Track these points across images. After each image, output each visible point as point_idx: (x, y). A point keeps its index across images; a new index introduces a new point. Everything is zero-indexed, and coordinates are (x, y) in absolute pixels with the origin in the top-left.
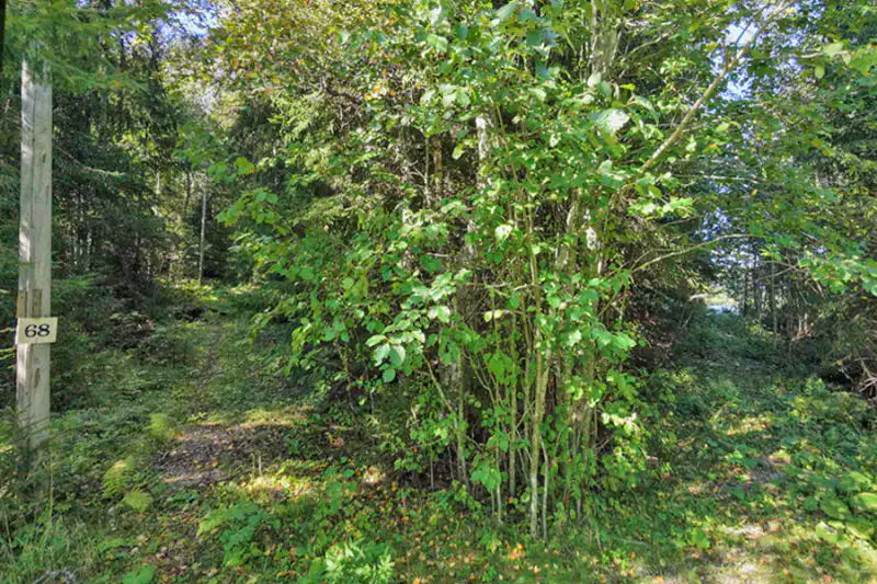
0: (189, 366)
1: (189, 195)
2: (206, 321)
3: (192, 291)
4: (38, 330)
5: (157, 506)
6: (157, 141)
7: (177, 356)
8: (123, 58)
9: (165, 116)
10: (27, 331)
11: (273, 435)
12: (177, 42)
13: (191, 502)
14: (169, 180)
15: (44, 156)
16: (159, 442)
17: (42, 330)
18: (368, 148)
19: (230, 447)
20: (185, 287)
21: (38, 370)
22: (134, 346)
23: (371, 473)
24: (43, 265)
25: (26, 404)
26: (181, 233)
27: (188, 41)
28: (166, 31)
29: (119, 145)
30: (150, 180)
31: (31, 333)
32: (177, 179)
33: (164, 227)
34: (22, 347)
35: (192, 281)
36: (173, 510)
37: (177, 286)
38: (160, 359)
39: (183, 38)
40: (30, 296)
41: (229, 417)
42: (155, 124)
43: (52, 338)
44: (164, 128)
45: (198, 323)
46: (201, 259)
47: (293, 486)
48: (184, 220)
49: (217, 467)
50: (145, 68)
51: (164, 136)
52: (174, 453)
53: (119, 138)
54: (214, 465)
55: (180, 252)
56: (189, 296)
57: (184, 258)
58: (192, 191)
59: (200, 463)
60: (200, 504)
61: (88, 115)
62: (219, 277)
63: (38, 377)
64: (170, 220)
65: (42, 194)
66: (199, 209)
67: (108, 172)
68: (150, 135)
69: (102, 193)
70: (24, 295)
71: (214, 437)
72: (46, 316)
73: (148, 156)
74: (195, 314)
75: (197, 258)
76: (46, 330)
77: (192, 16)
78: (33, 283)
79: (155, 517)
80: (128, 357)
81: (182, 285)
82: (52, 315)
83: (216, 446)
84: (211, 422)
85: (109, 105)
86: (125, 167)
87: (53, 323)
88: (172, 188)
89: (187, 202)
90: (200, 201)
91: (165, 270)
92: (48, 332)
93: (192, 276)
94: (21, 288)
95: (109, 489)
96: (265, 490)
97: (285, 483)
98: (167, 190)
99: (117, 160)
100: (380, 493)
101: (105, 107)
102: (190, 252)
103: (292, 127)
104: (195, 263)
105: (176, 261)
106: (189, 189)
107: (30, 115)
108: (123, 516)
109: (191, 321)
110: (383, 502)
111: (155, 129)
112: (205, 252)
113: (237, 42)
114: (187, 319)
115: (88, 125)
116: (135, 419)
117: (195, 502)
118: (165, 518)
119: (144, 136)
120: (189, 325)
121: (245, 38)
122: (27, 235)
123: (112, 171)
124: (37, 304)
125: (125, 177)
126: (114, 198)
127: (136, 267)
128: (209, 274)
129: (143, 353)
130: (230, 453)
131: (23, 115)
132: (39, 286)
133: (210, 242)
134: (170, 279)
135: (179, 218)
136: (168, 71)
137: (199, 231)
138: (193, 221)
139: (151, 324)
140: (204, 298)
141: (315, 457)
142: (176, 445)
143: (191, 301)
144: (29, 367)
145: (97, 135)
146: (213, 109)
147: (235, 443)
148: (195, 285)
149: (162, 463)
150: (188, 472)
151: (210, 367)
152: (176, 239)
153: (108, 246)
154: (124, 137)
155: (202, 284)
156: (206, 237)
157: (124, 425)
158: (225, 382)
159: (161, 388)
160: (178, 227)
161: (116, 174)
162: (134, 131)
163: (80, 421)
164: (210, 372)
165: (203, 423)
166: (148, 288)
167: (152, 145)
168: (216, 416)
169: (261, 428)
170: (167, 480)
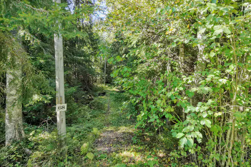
0: (103, 110)
1: (101, 62)
2: (107, 96)
3: (103, 87)
4: (62, 107)
5: (95, 158)
6: (93, 48)
7: (100, 107)
8: (83, 26)
9: (94, 41)
10: (59, 108)
11: (128, 135)
12: (97, 20)
13: (105, 158)
14: (96, 58)
15: (61, 58)
16: (96, 136)
17: (63, 107)
18: (159, 49)
19: (116, 139)
20: (101, 86)
21: (62, 119)
22: (88, 103)
23: (160, 153)
24: (62, 89)
25: (60, 128)
26: (99, 72)
27: (99, 20)
28: (94, 17)
29: (83, 49)
30: (91, 58)
31: (60, 108)
32: (98, 57)
33: (95, 71)
34: (58, 113)
35: (103, 84)
36: (100, 160)
37: (99, 86)
38: (95, 107)
39: (98, 19)
40: (59, 98)
41: (115, 128)
42: (92, 43)
43: (65, 109)
44: (94, 44)
45: (105, 96)
46: (105, 79)
47: (135, 155)
48: (100, 68)
49: (112, 146)
50: (89, 28)
51: (94, 46)
52: (100, 140)
53: (83, 48)
54: (111, 145)
55: (99, 77)
56: (102, 89)
57: (100, 78)
58: (102, 60)
59: (107, 144)
60: (108, 158)
61: (75, 42)
62: (110, 83)
63: (62, 120)
64: (96, 69)
65: (61, 69)
66: (104, 65)
67: (80, 58)
68: (91, 46)
69: (79, 63)
70: (58, 98)
71: (110, 135)
72: (64, 103)
73: (90, 52)
74: (104, 94)
75: (104, 79)
76: (64, 107)
77: (101, 11)
78: (60, 94)
79: (95, 162)
80: (87, 106)
81: (100, 86)
82: (65, 103)
83: (112, 139)
84: (109, 129)
85: (80, 39)
86: (84, 56)
87: (66, 105)
88: (97, 60)
89: (101, 64)
90: (104, 63)
91: (96, 82)
92: (64, 108)
93: (103, 83)
94: (57, 96)
95: (82, 152)
96: (127, 157)
97: (133, 154)
98: (96, 61)
99: (82, 54)
100: (164, 161)
101: (79, 40)
102: (102, 77)
103: (131, 43)
104: (103, 80)
105: (98, 79)
106: (101, 60)
107: (57, 46)
108: (86, 161)
109: (103, 96)
110: (166, 165)
111: (92, 45)
112: (106, 77)
113: (117, 17)
114: (101, 95)
115: (75, 45)
116: (89, 128)
117: (106, 158)
118: (98, 163)
119: (89, 47)
120: (102, 97)
121: (119, 16)
122: (57, 81)
123: (81, 57)
124: (61, 100)
125: (84, 58)
126: (82, 64)
127: (88, 82)
128: (107, 83)
129: (91, 106)
130: (115, 141)
131: (55, 47)
132: (61, 95)
133: (107, 74)
134: (97, 84)
135: (99, 68)
136: (95, 29)
137: (104, 71)
138: (103, 69)
139: (93, 97)
140: (106, 89)
141: (142, 145)
142: (100, 137)
143: (103, 90)
144: (60, 118)
145: (77, 48)
146: (107, 38)
147: (117, 138)
148: (103, 85)
149: (97, 143)
150: (104, 147)
151: (108, 110)
152: (98, 74)
153: (81, 77)
154: (84, 47)
155: (105, 85)
156: (106, 73)
157: (86, 130)
158: (113, 116)
159: (96, 117)
160: (98, 70)
161: (82, 58)
162: (86, 46)
163: (74, 128)
164: (108, 112)
165: (107, 130)
166: (91, 87)
167: (91, 49)
168: (111, 127)
169: (124, 133)
170: (98, 149)
